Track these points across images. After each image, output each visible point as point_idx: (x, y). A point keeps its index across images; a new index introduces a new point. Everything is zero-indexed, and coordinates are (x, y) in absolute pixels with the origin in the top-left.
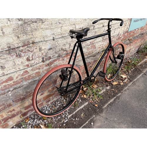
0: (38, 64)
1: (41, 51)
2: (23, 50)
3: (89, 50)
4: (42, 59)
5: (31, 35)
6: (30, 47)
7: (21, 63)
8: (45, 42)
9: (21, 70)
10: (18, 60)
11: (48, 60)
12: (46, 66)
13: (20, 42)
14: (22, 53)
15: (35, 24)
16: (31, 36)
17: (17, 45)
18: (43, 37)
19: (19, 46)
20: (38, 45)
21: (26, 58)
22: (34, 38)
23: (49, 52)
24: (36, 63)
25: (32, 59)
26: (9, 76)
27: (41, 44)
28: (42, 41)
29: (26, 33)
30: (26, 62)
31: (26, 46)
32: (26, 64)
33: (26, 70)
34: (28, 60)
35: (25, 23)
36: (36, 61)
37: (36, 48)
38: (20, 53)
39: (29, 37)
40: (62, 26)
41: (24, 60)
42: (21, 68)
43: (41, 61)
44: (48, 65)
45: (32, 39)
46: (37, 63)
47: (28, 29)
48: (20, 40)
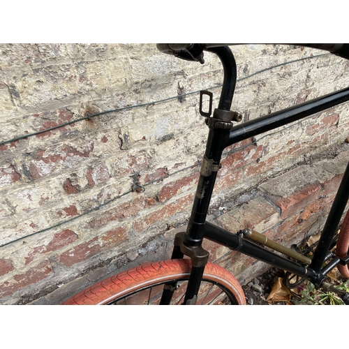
0: (115, 202)
1: (127, 149)
2: (41, 150)
3: (316, 134)
4: (131, 181)
5: (77, 82)
6: (75, 135)
7: (41, 203)
8: (143, 111)
9: (43, 231)
10: (26, 192)
11: (158, 181)
12: (149, 203)
13: (24, 112)
14: (39, 164)
16: (79, 85)
17: (13, 127)
18: (135, 87)
19: (21, 133)
20: (115, 126)
21: (63, 181)
22: (94, 94)
23: (161, 152)
24: (105, 196)
25: (90, 185)
27: (125, 119)
28: (129, 107)
30: (65, 197)
31: (58, 133)
32: (61, 206)
33: (64, 227)
34: (70, 187)
36: (107, 191)
37: (104, 140)
38: (28, 165)
39: (68, 89)
41: (55, 191)
42: (44, 222)
43: (126, 187)
44: (157, 200)
45: (85, 100)
46: (112, 197)
48: (24, 107)
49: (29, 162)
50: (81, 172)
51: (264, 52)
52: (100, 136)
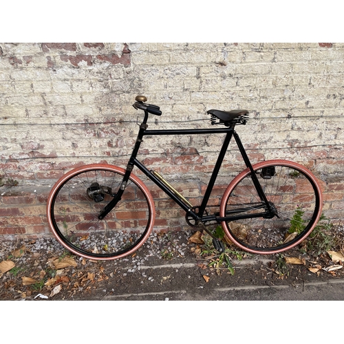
0: (125, 157)
1: (132, 137)
2: (104, 128)
6: (115, 127)
7: (99, 147)
9: (98, 157)
10: (96, 141)
11: (144, 154)
13: (102, 116)
14: (102, 133)
15: (127, 95)
16: (119, 111)
17: (97, 119)
19: (99, 121)
21: (108, 141)
22: (123, 115)
23: (146, 142)
24: (121, 153)
25: (116, 146)
26: (80, 160)
29: (111, 105)
30: (107, 147)
31: (110, 125)
32: (105, 150)
33: (105, 159)
34: (110, 144)
35: (112, 92)
36: (122, 151)
37: (124, 131)
39: (115, 112)
40: (174, 104)
41: (105, 144)
42: (99, 154)
45: (120, 116)
46: (124, 154)
47: (116, 101)
48: (102, 114)
49: (100, 131)
50: (114, 140)
51: (198, 112)
52: (123, 129)
